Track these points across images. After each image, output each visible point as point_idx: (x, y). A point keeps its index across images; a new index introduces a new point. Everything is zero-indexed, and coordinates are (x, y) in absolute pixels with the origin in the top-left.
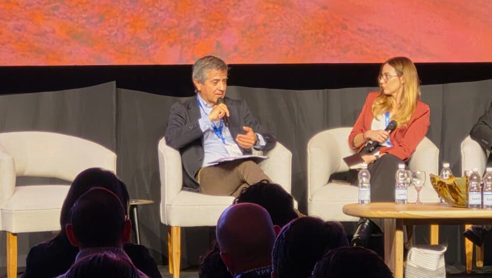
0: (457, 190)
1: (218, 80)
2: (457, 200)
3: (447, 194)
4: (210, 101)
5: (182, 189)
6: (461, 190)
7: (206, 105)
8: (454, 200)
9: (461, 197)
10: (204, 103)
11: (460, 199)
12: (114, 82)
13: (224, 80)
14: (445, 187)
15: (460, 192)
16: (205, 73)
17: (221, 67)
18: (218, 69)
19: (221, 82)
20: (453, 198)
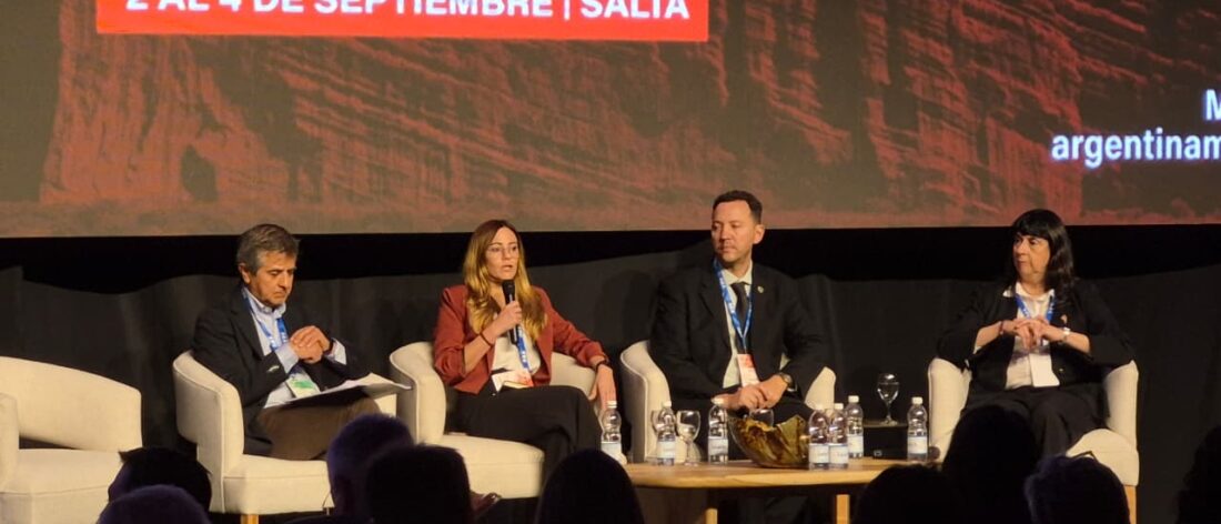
0: (781, 439)
1: (279, 271)
2: (779, 457)
3: (762, 447)
4: (267, 303)
5: (245, 452)
6: (789, 441)
7: (260, 309)
8: (774, 457)
9: (787, 451)
10: (257, 305)
11: (785, 455)
12: (18, 271)
13: (289, 271)
14: (762, 435)
15: (787, 443)
16: (259, 257)
17: (286, 250)
18: (281, 252)
19: (285, 273)
20: (774, 453)
